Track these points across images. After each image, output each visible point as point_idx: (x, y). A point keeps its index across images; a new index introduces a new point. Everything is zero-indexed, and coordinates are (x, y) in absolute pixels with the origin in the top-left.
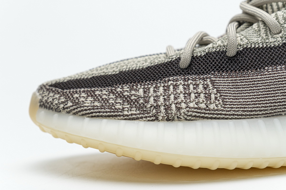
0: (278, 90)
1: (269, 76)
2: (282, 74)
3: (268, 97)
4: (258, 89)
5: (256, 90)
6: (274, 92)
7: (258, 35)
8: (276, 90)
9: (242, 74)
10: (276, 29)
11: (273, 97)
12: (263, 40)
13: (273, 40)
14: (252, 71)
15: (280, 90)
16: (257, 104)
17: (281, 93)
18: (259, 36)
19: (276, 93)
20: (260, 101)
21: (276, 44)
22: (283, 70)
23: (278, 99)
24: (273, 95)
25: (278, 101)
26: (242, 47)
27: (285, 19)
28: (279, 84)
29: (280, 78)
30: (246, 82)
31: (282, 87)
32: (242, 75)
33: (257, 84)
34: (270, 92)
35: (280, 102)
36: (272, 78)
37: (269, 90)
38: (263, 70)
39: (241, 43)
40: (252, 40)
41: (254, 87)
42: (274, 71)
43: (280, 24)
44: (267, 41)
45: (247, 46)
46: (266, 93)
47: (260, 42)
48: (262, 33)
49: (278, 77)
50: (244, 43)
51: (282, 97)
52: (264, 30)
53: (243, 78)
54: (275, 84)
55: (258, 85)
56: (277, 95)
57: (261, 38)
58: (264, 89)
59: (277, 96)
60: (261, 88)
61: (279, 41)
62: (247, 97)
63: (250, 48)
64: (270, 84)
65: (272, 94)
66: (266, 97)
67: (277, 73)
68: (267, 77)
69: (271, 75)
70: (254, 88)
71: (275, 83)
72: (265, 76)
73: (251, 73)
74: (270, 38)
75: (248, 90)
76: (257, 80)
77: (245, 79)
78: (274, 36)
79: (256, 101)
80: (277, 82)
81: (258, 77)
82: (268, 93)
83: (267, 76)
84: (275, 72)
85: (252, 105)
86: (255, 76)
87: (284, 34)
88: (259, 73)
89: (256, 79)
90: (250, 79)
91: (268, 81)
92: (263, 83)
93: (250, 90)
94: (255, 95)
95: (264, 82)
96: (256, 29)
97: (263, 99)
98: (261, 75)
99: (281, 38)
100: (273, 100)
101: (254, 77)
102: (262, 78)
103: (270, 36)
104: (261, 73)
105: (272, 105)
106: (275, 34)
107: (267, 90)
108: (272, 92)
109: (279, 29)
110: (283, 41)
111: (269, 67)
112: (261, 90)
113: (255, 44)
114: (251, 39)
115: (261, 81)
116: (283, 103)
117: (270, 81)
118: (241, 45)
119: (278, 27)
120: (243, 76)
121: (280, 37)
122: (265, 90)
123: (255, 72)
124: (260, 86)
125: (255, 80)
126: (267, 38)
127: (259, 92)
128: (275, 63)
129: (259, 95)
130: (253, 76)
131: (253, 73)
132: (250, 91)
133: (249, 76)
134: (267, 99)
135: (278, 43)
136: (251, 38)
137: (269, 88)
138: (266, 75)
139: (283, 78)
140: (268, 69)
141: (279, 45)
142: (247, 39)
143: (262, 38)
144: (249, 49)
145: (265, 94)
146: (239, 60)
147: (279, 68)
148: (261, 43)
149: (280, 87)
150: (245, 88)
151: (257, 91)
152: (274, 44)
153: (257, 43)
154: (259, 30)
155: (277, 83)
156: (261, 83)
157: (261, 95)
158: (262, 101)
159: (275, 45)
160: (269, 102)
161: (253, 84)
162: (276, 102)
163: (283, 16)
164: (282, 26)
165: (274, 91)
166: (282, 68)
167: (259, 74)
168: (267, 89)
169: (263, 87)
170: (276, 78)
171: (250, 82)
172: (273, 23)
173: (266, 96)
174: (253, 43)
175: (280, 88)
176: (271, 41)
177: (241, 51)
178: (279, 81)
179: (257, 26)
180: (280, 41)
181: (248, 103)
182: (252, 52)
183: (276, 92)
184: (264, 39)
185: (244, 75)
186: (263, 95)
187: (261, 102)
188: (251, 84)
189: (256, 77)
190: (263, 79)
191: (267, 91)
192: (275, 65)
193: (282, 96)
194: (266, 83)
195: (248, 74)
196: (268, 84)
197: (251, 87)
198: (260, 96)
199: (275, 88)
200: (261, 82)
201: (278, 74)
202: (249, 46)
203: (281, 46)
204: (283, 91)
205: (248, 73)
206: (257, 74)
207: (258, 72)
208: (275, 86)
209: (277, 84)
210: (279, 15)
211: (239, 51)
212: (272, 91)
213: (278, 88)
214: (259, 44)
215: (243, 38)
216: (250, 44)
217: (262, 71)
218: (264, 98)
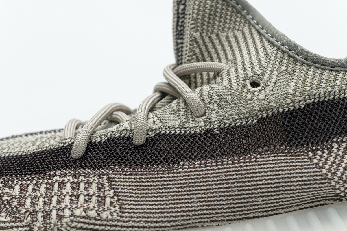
0: (193, 194)
1: (184, 174)
2: (201, 173)
3: (180, 203)
4: (168, 192)
5: (166, 193)
6: (189, 197)
7: (176, 117)
8: (191, 195)
9: (150, 170)
10: (198, 110)
11: (186, 203)
12: (181, 124)
13: (194, 125)
14: (163, 167)
15: (196, 194)
16: (164, 213)
17: (197, 198)
18: (177, 118)
19: (191, 198)
20: (170, 208)
21: (197, 130)
22: (202, 167)
23: (192, 207)
24: (186, 201)
25: (193, 209)
26: (154, 132)
27: (210, 97)
28: (196, 186)
29: (197, 178)
30: (154, 182)
31: (199, 190)
32: (150, 172)
33: (168, 185)
34: (183, 197)
35: (195, 211)
36: (187, 177)
37: (182, 193)
38: (177, 166)
39: (153, 126)
40: (167, 124)
41: (163, 189)
42: (191, 168)
43: (205, 103)
44: (187, 126)
45: (161, 132)
46: (177, 197)
47: (177, 126)
48: (182, 114)
49: (195, 177)
50: (157, 127)
51: (198, 204)
52: (184, 110)
53: (151, 176)
54: (190, 186)
55: (168, 186)
56: (192, 200)
57: (179, 121)
58: (176, 192)
59: (191, 202)
60: (171, 190)
61: (201, 127)
62: (153, 203)
63: (164, 134)
64: (185, 185)
65: (186, 199)
66: (178, 203)
67: (195, 171)
68: (180, 176)
69: (186, 174)
70: (163, 190)
71: (190, 185)
72: (178, 175)
73: (161, 170)
74: (190, 121)
75: (154, 193)
76: (168, 179)
77: (153, 178)
78: (195, 120)
79: (164, 208)
80: (192, 183)
81: (170, 175)
82: (180, 197)
83: (181, 174)
84: (191, 169)
85: (158, 214)
86: (166, 174)
87: (208, 117)
88: (171, 169)
89: (167, 177)
90: (158, 178)
91: (182, 182)
92: (175, 184)
93: (158, 193)
94: (163, 201)
95: (176, 182)
96: (175, 108)
97: (173, 206)
98: (174, 173)
99: (205, 122)
100: (187, 207)
101: (164, 175)
102: (175, 177)
103: (191, 119)
104: (174, 170)
105: (184, 214)
106: (198, 117)
107: (180, 193)
108: (186, 197)
109: (202, 110)
110: (206, 126)
111: (184, 162)
112: (171, 194)
113: (171, 129)
114: (166, 123)
115: (173, 180)
116: (199, 212)
117: (184, 181)
118: (152, 130)
119: (201, 108)
120: (151, 173)
121: (203, 121)
122: (177, 194)
123: (166, 168)
124: (171, 188)
125: (165, 179)
126: (187, 121)
127: (169, 196)
128: (193, 157)
129: (169, 200)
130: (163, 174)
131: (164, 169)
132: (158, 195)
133: (158, 174)
134: (178, 206)
135: (200, 129)
136: (167, 121)
137: (182, 191)
138: (180, 172)
139: (201, 178)
140: (184, 165)
141: (201, 131)
142: (162, 122)
143: (181, 121)
144: (163, 136)
145: (177, 199)
146: (148, 150)
147: (198, 164)
148: (178, 128)
149: (196, 190)
150: (152, 189)
151: (166, 194)
152: (194, 131)
153: (173, 127)
154: (179, 111)
155: (193, 184)
156: (173, 184)
157: (172, 200)
158: (172, 208)
159: (195, 132)
160: (181, 210)
161: (162, 185)
162: (189, 211)
163: (209, 93)
164: (207, 106)
165: (188, 195)
166: (202, 164)
167: (172, 170)
168: (179, 192)
169: (174, 190)
170: (192, 177)
171: (159, 181)
172: (195, 103)
173: (178, 201)
174: (168, 127)
175: (197, 192)
176: (191, 126)
177: (152, 139)
178: (195, 183)
179: (176, 104)
180: (203, 126)
181: (154, 211)
182: (165, 141)
183: (191, 196)
184: (183, 123)
185: (152, 171)
186: (174, 200)
187: (170, 210)
188: (159, 185)
189: (167, 175)
190: (175, 178)
191: (180, 195)
192: (193, 159)
193: (198, 202)
194: (179, 184)
195: (158, 171)
196: (181, 185)
197: (160, 189)
198: (170, 202)
199: (191, 191)
200: (173, 182)
201: (195, 173)
202: (163, 132)
203: (204, 133)
204: (200, 196)
205: (158, 170)
206: (169, 171)
207: (171, 168)
208: (191, 189)
209: (192, 186)
210: (204, 91)
211: (150, 137)
212: (185, 195)
213: (194, 192)
214: (176, 129)
215: (156, 120)
216: (164, 129)
217: (176, 168)
218: (174, 204)
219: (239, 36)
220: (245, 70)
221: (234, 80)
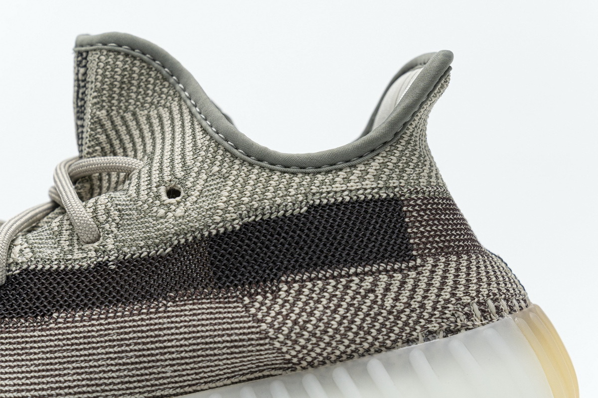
0: (68, 362)
1: (56, 332)
2: (81, 329)
3: (48, 376)
4: (31, 360)
5: (27, 360)
6: (61, 367)
7: (55, 243)
8: (64, 363)
9: (7, 326)
10: (87, 233)
11: (56, 376)
12: (61, 255)
13: (81, 256)
14: (26, 321)
15: (73, 362)
16: (23, 391)
17: (74, 368)
18: (56, 246)
19: (65, 369)
20: (32, 384)
21: (84, 264)
22: (85, 321)
23: (66, 381)
24: (57, 372)
25: (66, 384)
26: (19, 266)
27: (107, 213)
28: (73, 350)
29: (76, 338)
30: (10, 343)
31: (77, 356)
32: (7, 328)
33: (31, 348)
34: (52, 367)
35: (70, 387)
36: (60, 337)
37: (52, 361)
38: (47, 320)
39: (19, 258)
40: (40, 254)
41: (23, 354)
42: (68, 322)
43: (99, 221)
44: (70, 257)
45: (29, 266)
46: (44, 367)
47: (55, 257)
48: (64, 239)
49: (73, 336)
50: (25, 260)
51: (75, 377)
52: (68, 232)
53: (7, 335)
54: (65, 350)
55: (32, 351)
56: (65, 372)
57: (58, 250)
58: (43, 359)
59: (65, 375)
60: (36, 357)
61: (90, 258)
62: (7, 376)
63: (34, 270)
64: (56, 349)
65: (56, 370)
66: (44, 377)
67: (73, 327)
68: (51, 335)
69: (60, 331)
70: (23, 357)
71: (64, 348)
72: (48, 332)
73: (24, 325)
74: (75, 250)
75: (10, 361)
76: (31, 339)
77: (10, 338)
78: (83, 247)
79: (23, 384)
80: (68, 345)
81: (36, 334)
82: (48, 367)
83: (52, 332)
84: (68, 325)
85: (12, 393)
86: (29, 332)
87: (102, 243)
88: (39, 324)
89: (31, 337)
90: (18, 337)
91: (52, 344)
92: (43, 347)
93: (15, 361)
94: (23, 372)
95: (44, 344)
96: (56, 229)
97: (36, 381)
98: (42, 330)
99: (96, 251)
100: (57, 382)
101: (27, 334)
102: (43, 336)
103: (77, 247)
104: (43, 325)
105: (53, 392)
106: (88, 243)
107: (48, 361)
108: (56, 366)
109: (93, 233)
110: (98, 258)
111: (60, 313)
112: (36, 362)
113: (46, 262)
114: (40, 252)
115: (39, 342)
116: (76, 390)
117: (56, 343)
118: (17, 264)
119: (91, 230)
120: (8, 330)
121: (94, 250)
122: (43, 362)
123: (31, 323)
124: (35, 353)
125: (27, 339)
126: (71, 250)
127: (32, 365)
128: (74, 305)
129: (31, 371)
130: (25, 331)
131: (27, 325)
132: (15, 364)
133: (18, 332)
134: (44, 380)
135: (89, 262)
136: (41, 250)
137: (51, 358)
138: (51, 329)
139: (81, 338)
140: (58, 317)
141: (89, 265)
142: (33, 252)
143: (63, 248)
144: (32, 273)
145: (43, 371)
146: (8, 294)
147: (79, 316)
148: (56, 260)
149: (73, 356)
150: (6, 355)
151: (28, 363)
152: (79, 265)
153: (48, 259)
154: (60, 233)
155: (68, 347)
156: (39, 348)
157: (35, 371)
158: (35, 384)
159: (81, 266)
160: (48, 386)
161: (23, 349)
162: (61, 388)
163: (106, 206)
164: (102, 226)
165: (60, 363)
166: (85, 316)
167: (39, 326)
168: (47, 359)
169: (40, 356)
170: (69, 336)
171: (19, 343)
172: (82, 222)
173: (44, 373)
174: (42, 259)
175: (73, 359)
176: (76, 257)
177: (15, 278)
178: (72, 345)
179: (58, 224)
180: (93, 258)
181: (7, 388)
182: (35, 280)
183: (65, 366)
184: (65, 252)
185: (10, 327)
186: (39, 371)
187: (32, 387)
188: (18, 349)
189: (32, 334)
190: (43, 338)
191: (48, 364)
192: (74, 308)
193: (74, 374)
194: (47, 347)
195: (19, 327)
196: (51, 349)
197: (19, 354)
198: (32, 374)
199: (65, 357)
200: (40, 345)
201: (73, 330)
202: (32, 267)
203: (93, 269)
204: (78, 365)
205: (19, 325)
206: (34, 326)
207: (39, 322)
208: (65, 354)
209: (68, 350)
210: (99, 203)
211: (12, 275)
212: (56, 363)
213: (69, 359)
214: (52, 262)
215: (25, 248)
216: (34, 262)
217: (46, 322)
218: (39, 377)
219: (164, 115)
220: (161, 170)
221: (144, 186)
